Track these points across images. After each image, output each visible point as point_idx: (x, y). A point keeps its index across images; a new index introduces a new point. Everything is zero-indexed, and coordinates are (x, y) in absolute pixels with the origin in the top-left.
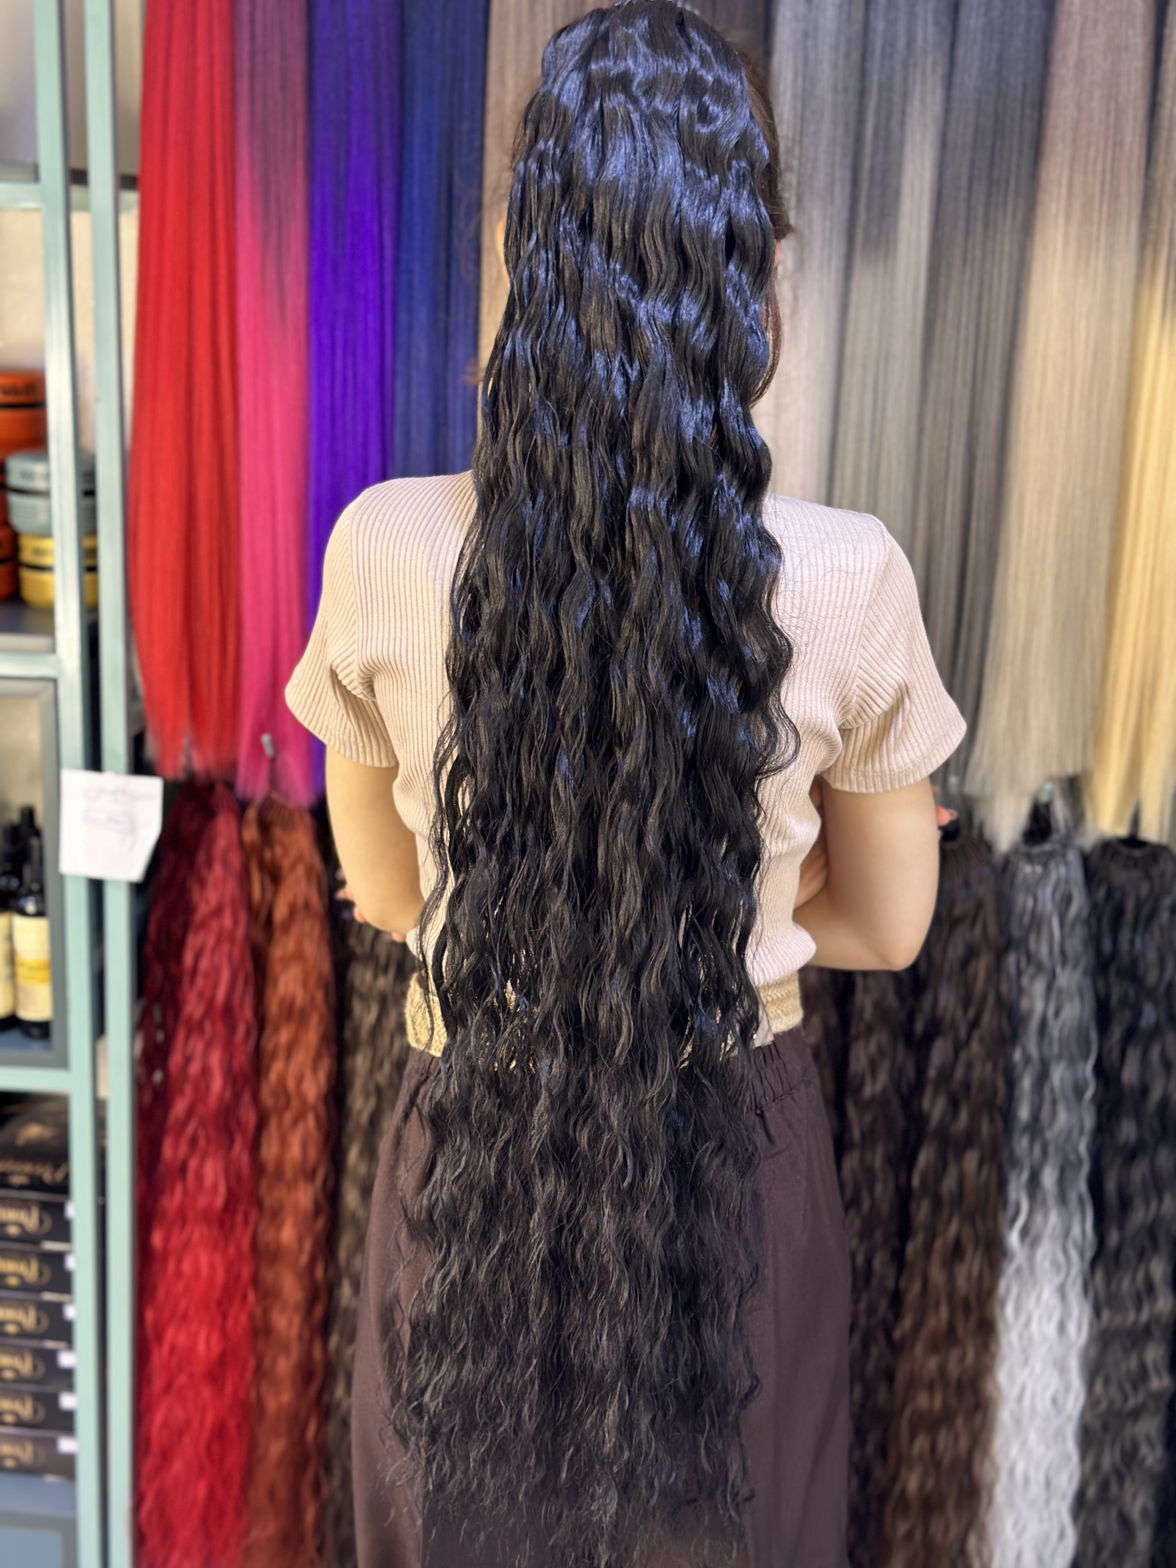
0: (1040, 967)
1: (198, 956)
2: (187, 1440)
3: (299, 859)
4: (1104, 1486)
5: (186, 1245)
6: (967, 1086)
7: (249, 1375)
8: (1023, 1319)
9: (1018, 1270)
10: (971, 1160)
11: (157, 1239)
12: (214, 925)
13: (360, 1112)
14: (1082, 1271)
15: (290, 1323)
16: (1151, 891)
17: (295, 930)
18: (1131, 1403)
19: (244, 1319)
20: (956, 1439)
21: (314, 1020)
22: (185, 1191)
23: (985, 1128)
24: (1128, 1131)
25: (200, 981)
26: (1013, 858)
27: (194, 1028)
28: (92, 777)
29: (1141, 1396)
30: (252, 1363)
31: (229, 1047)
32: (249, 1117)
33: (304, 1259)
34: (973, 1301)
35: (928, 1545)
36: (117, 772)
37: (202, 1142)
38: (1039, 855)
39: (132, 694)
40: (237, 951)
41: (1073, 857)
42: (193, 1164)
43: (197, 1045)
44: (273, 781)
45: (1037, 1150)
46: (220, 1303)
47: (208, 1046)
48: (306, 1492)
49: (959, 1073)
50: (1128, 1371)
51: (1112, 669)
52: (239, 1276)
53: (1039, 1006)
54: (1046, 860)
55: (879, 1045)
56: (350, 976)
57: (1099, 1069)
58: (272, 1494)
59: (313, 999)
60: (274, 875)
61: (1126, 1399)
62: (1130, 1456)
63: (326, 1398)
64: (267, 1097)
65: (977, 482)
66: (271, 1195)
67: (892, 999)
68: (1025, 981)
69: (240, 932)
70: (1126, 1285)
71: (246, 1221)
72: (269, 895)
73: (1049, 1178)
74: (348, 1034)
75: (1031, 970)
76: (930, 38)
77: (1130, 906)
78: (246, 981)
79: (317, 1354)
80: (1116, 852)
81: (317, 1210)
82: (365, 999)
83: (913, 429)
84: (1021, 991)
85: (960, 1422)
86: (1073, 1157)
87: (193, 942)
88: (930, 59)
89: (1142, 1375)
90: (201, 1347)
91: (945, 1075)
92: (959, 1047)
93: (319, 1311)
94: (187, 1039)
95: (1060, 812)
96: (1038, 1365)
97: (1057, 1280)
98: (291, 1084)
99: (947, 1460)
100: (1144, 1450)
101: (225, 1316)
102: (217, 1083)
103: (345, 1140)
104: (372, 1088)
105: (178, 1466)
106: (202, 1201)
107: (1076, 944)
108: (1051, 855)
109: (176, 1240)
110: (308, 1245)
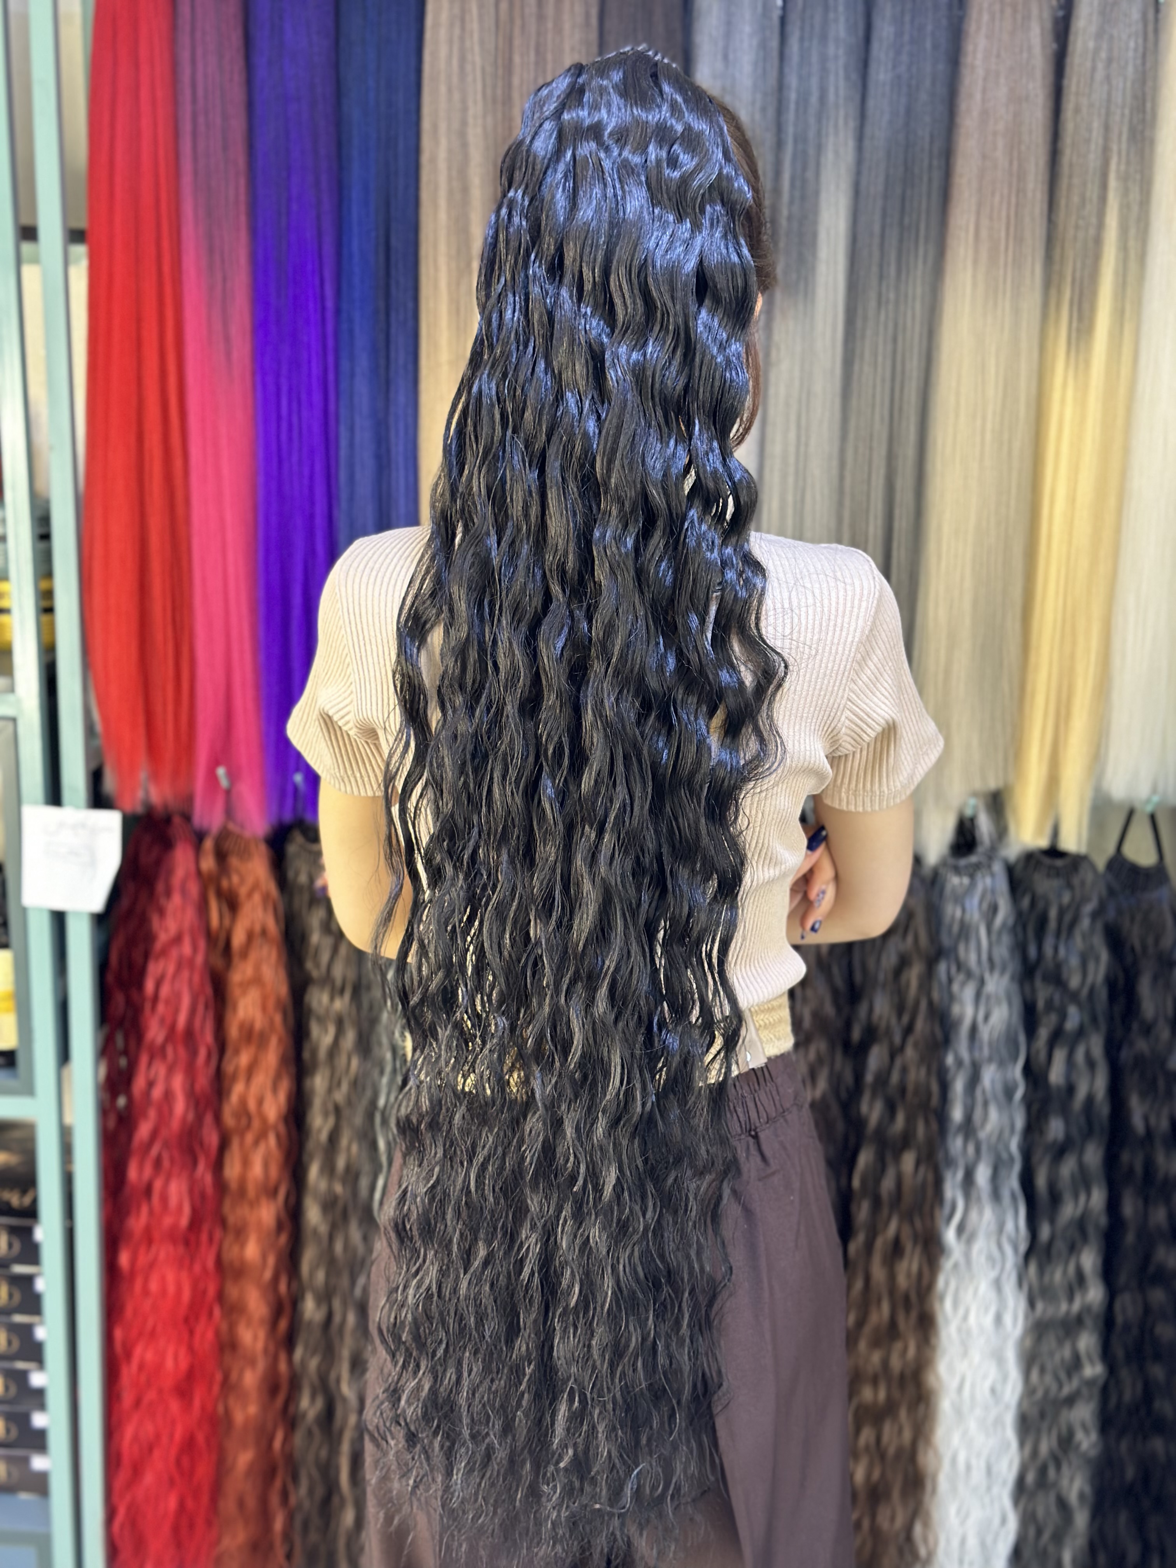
0: (969, 975)
1: (158, 984)
2: (157, 1454)
3: (256, 886)
4: (1043, 1471)
5: (152, 1265)
6: (903, 1090)
7: (216, 1389)
8: (961, 1311)
9: (956, 1266)
10: (908, 1161)
11: (124, 1259)
12: (174, 953)
13: (320, 1131)
14: (1016, 1265)
15: (255, 1337)
16: (1073, 898)
17: (253, 956)
18: (1066, 1390)
19: (210, 1335)
20: (900, 1431)
21: (274, 1042)
22: (151, 1212)
23: (920, 1130)
24: (1056, 1128)
25: (161, 1008)
26: (942, 871)
27: (156, 1053)
28: (53, 812)
29: (1075, 1383)
30: (219, 1377)
31: (190, 1071)
32: (212, 1138)
33: (268, 1274)
34: (913, 1297)
35: (875, 1531)
36: (77, 807)
37: (166, 1163)
38: (966, 867)
39: (89, 731)
40: (196, 978)
41: (998, 868)
42: (158, 1185)
43: (160, 1070)
44: (229, 813)
45: (971, 1149)
46: (186, 1320)
47: (170, 1070)
48: (275, 1499)
49: (895, 1078)
50: (1063, 1360)
51: (1029, 688)
52: (204, 1292)
53: (969, 1011)
54: (972, 872)
55: (818, 1053)
56: (307, 998)
57: (1028, 1070)
58: (241, 1504)
59: (272, 1022)
60: (232, 903)
61: (1061, 1386)
62: (1066, 1442)
63: (291, 1409)
64: (229, 1119)
65: (897, 512)
66: (234, 1213)
67: (829, 1009)
68: (956, 987)
69: (200, 959)
70: (1058, 1276)
71: (211, 1239)
72: (227, 922)
73: (983, 1175)
74: (306, 1055)
75: (961, 977)
76: (842, 93)
77: (1053, 913)
78: (206, 1007)
79: (283, 1367)
80: (1038, 863)
81: (280, 1227)
82: (322, 1021)
83: (835, 463)
84: (952, 998)
85: (903, 1413)
86: (1005, 1156)
87: (154, 969)
88: (842, 113)
89: (1076, 1364)
90: (169, 1363)
91: (882, 1079)
92: (894, 1053)
93: (283, 1324)
94: (150, 1064)
95: (985, 826)
96: (976, 1356)
97: (993, 1274)
98: (252, 1105)
99: (891, 1451)
100: (1080, 1435)
101: (191, 1332)
102: (180, 1106)
103: (305, 1158)
104: (331, 1107)
105: (148, 1478)
106: (168, 1221)
107: (1003, 951)
108: (977, 866)
109: (143, 1259)
110: (271, 1261)
